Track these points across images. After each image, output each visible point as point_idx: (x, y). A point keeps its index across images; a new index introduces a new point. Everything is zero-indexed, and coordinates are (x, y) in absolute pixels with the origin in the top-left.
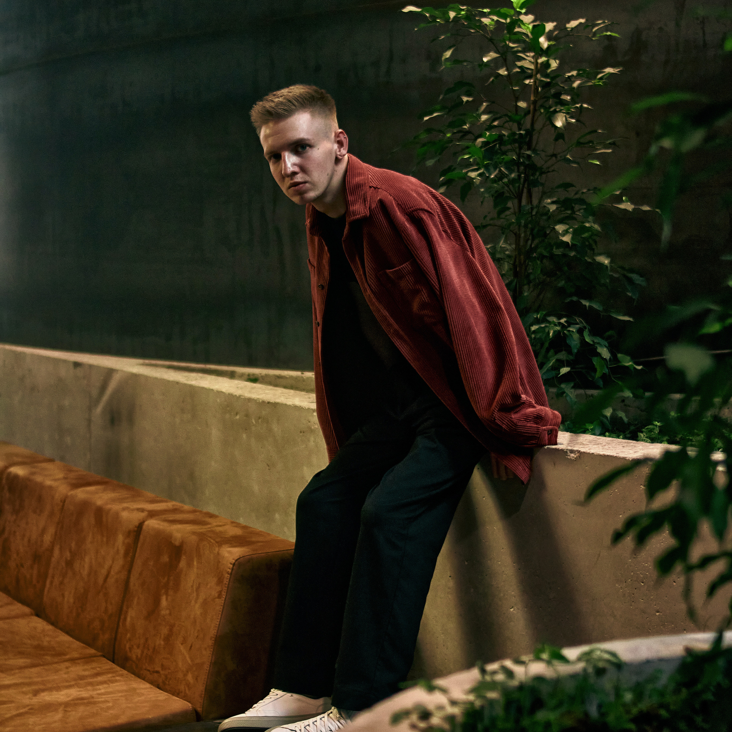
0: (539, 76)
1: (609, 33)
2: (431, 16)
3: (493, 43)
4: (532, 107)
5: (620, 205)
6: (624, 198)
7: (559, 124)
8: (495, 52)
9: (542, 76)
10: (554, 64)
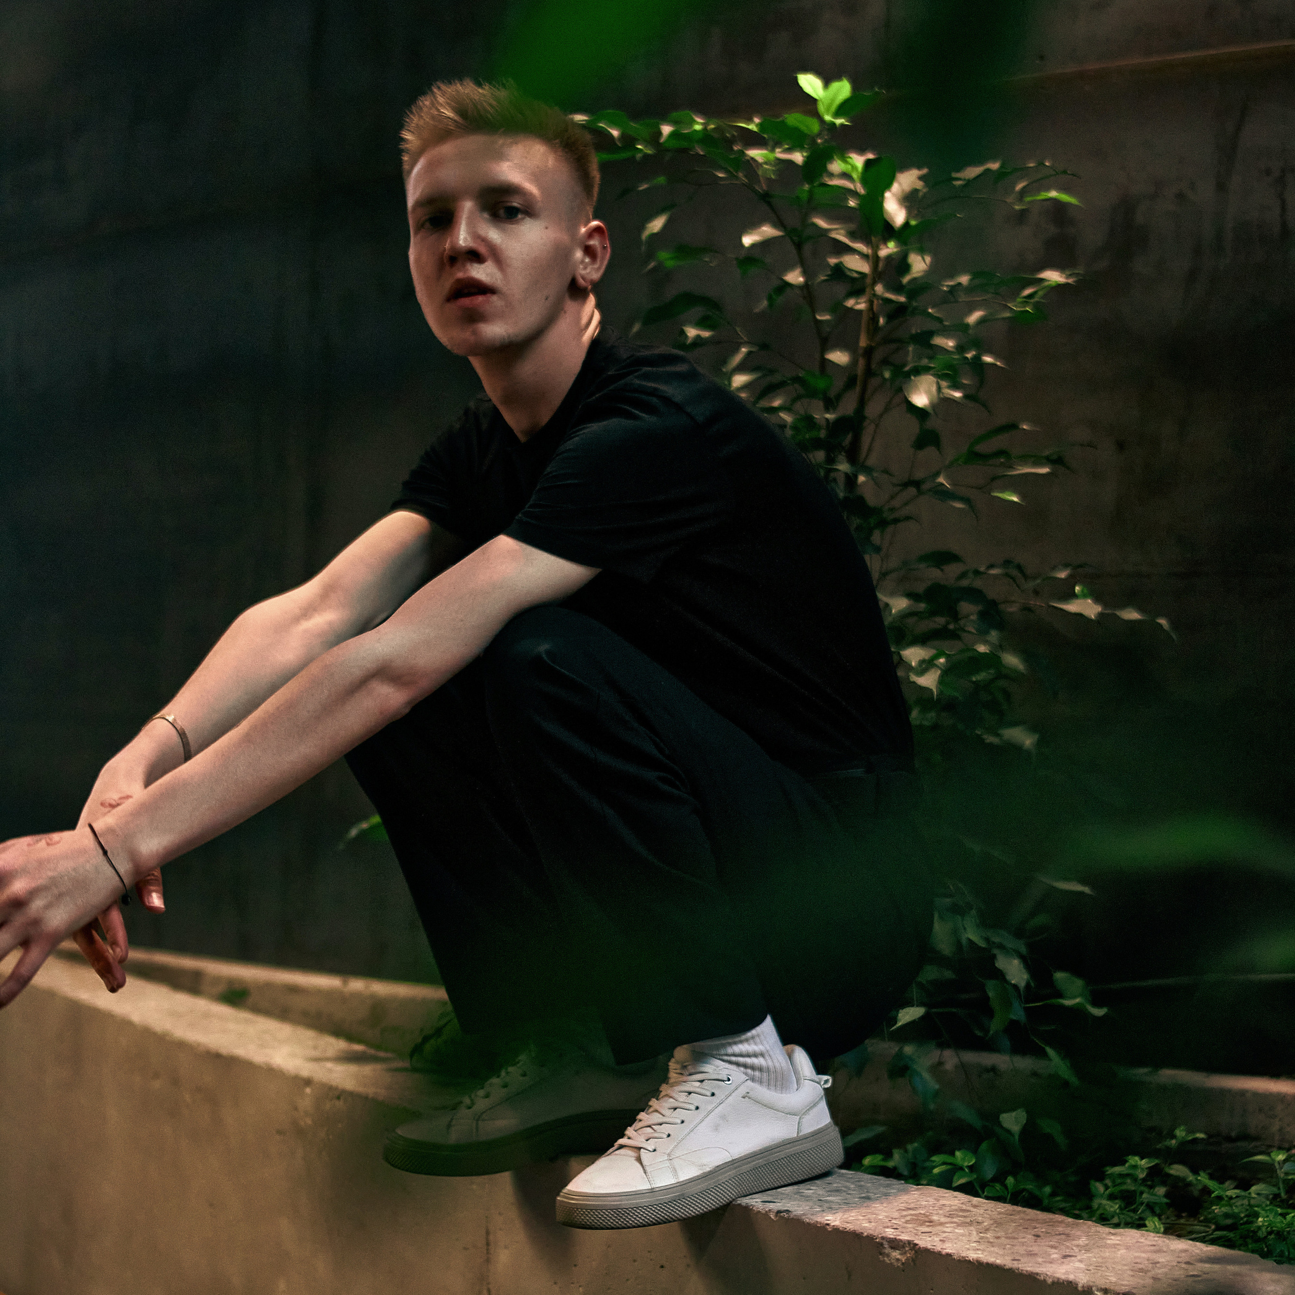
0: (879, 289)
1: (1053, 194)
2: (623, 136)
3: (769, 204)
4: (862, 362)
5: (1068, 604)
6: (1077, 589)
7: (920, 400)
8: (775, 226)
9: (889, 287)
10: (919, 264)
